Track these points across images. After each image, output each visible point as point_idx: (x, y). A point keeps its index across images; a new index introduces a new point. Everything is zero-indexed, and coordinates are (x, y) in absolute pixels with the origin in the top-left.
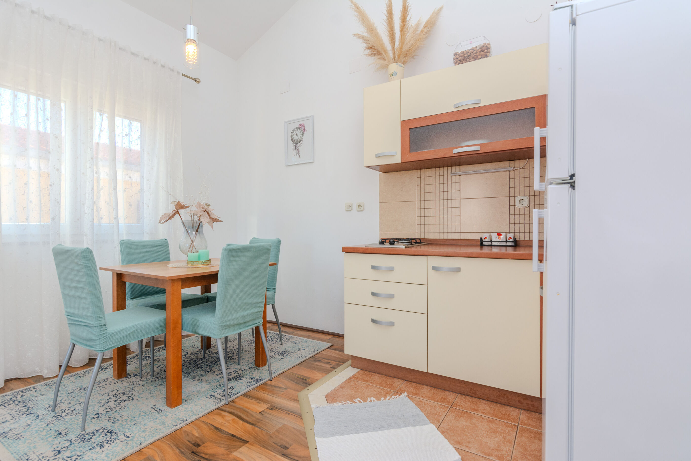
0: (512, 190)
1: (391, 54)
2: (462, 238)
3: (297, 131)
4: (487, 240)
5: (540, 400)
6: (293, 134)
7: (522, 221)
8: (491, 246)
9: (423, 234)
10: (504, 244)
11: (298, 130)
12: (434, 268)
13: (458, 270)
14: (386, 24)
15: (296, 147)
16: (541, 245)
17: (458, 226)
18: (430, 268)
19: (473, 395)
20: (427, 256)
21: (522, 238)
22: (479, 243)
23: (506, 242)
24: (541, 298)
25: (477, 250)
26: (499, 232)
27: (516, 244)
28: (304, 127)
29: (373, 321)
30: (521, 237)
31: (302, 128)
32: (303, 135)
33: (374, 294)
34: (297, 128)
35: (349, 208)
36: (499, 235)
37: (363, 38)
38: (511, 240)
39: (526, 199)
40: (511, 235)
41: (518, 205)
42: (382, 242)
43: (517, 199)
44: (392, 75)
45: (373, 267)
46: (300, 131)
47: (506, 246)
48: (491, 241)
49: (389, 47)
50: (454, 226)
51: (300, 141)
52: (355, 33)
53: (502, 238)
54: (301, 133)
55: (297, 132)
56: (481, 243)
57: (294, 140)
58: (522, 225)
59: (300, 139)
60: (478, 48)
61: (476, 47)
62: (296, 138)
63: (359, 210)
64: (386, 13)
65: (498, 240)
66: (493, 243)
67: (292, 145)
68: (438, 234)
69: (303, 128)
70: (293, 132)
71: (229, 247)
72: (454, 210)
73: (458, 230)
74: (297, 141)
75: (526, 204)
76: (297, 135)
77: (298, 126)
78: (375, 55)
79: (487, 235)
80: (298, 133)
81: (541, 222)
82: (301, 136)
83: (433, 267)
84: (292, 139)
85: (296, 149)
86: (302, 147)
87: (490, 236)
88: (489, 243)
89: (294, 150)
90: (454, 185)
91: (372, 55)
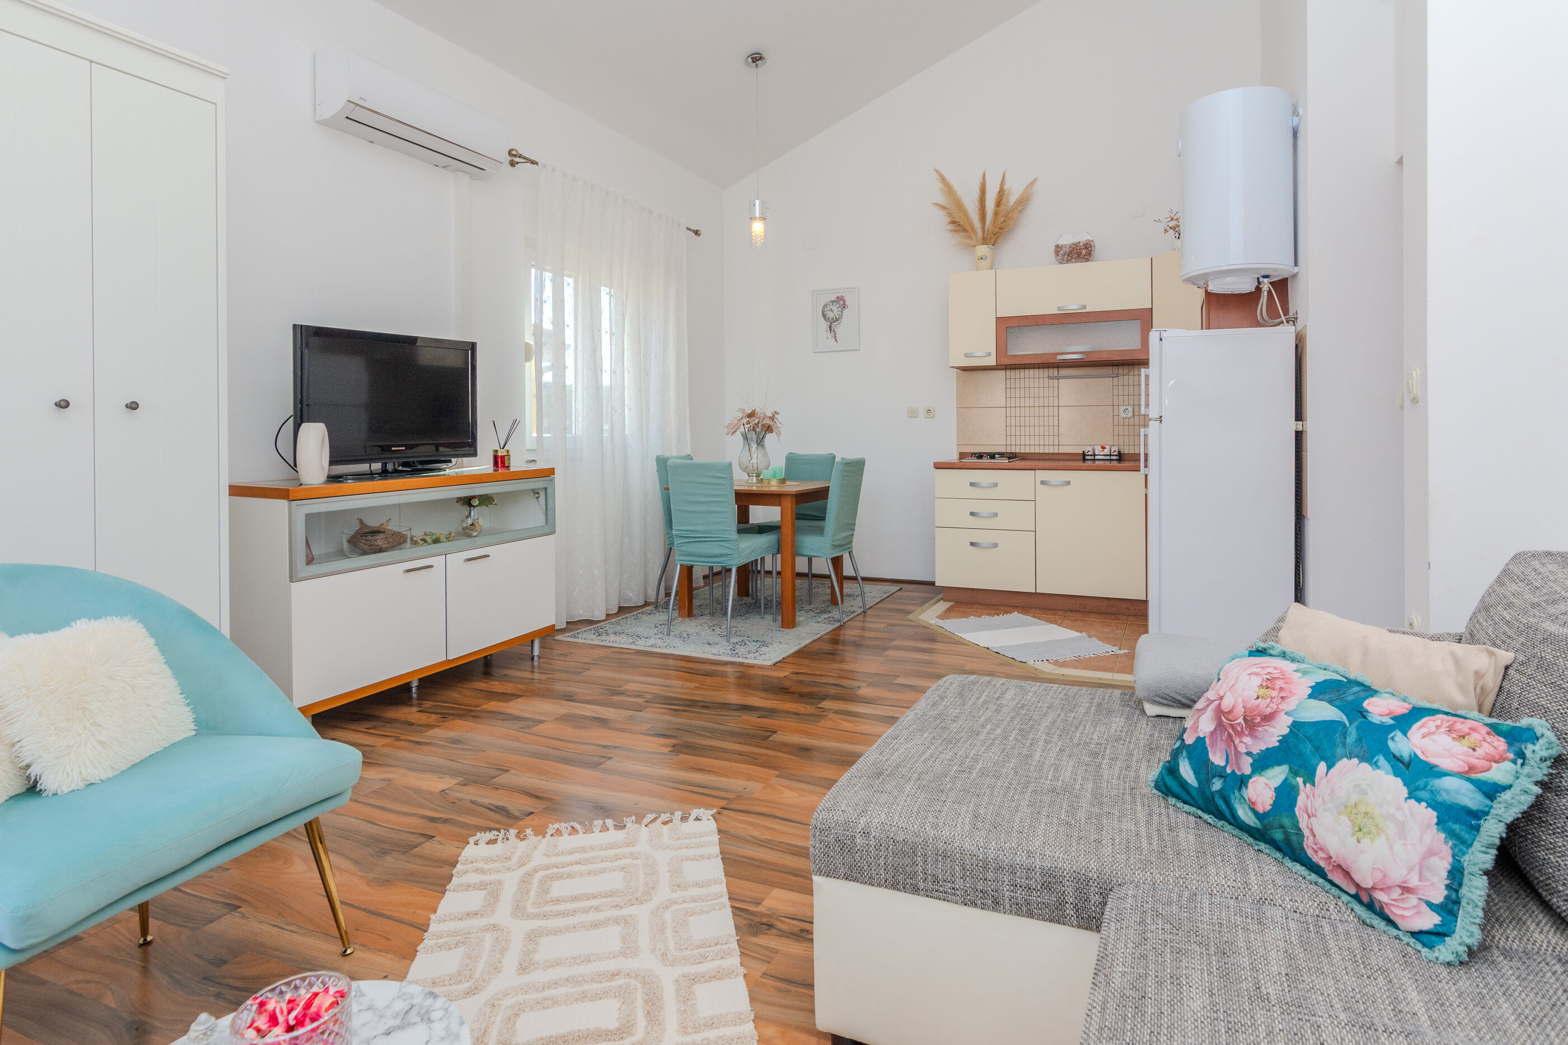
0: (1115, 398)
1: (979, 232)
2: (1060, 452)
3: (833, 305)
4: (1090, 453)
5: (1145, 602)
6: (826, 309)
7: (1126, 433)
8: (1094, 460)
9: (1018, 448)
10: (1108, 458)
11: (835, 304)
12: (1043, 483)
13: (1068, 483)
14: (977, 202)
15: (830, 327)
16: (1146, 455)
17: (1056, 438)
18: (1038, 483)
19: (1083, 610)
20: (1035, 470)
21: (1126, 452)
22: (1082, 457)
23: (1110, 455)
24: (1146, 495)
25: (1080, 464)
26: (1103, 444)
27: (1121, 457)
28: (845, 302)
29: (972, 544)
30: (1126, 450)
31: (840, 302)
32: (842, 312)
33: (972, 514)
34: (833, 302)
35: (913, 414)
36: (1103, 448)
37: (944, 208)
38: (1115, 453)
39: (1130, 409)
40: (1115, 448)
41: (1123, 415)
42: (962, 455)
43: (1122, 408)
44: (981, 259)
45: (972, 484)
46: (838, 305)
47: (1111, 460)
48: (1094, 455)
49: (977, 224)
50: (1051, 438)
51: (837, 320)
52: (935, 202)
53: (1106, 451)
54: (840, 309)
55: (832, 307)
56: (1084, 456)
57: (827, 317)
58: (1126, 437)
59: (837, 317)
60: (1081, 244)
61: (1079, 242)
62: (830, 315)
63: (927, 416)
64: (978, 191)
65: (1102, 454)
66: (1097, 457)
67: (824, 325)
68: (1032, 448)
69: (842, 302)
70: (825, 306)
71: (844, 461)
72: (1051, 418)
73: (1056, 443)
74: (833, 319)
75: (1130, 414)
76: (832, 310)
77: (834, 298)
78: (959, 231)
79: (1090, 448)
80: (834, 308)
81: (1146, 436)
82: (840, 313)
83: (1041, 481)
84: (824, 316)
85: (830, 330)
86: (840, 329)
87: (1094, 450)
88: (1092, 457)
89: (827, 331)
90: (1051, 389)
91: (955, 231)
